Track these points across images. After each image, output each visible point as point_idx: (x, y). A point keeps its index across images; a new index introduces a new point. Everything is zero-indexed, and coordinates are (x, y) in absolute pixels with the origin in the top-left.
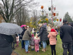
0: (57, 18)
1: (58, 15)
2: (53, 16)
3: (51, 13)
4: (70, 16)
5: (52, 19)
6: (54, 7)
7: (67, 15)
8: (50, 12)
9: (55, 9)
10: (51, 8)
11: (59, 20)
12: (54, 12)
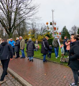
0: (58, 32)
1: (58, 29)
2: (54, 30)
3: (53, 27)
4: (67, 30)
5: (53, 32)
6: (55, 22)
7: (65, 29)
8: (51, 26)
9: (55, 24)
10: (52, 23)
11: (59, 33)
12: (55, 27)
